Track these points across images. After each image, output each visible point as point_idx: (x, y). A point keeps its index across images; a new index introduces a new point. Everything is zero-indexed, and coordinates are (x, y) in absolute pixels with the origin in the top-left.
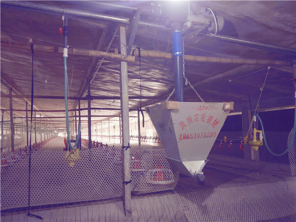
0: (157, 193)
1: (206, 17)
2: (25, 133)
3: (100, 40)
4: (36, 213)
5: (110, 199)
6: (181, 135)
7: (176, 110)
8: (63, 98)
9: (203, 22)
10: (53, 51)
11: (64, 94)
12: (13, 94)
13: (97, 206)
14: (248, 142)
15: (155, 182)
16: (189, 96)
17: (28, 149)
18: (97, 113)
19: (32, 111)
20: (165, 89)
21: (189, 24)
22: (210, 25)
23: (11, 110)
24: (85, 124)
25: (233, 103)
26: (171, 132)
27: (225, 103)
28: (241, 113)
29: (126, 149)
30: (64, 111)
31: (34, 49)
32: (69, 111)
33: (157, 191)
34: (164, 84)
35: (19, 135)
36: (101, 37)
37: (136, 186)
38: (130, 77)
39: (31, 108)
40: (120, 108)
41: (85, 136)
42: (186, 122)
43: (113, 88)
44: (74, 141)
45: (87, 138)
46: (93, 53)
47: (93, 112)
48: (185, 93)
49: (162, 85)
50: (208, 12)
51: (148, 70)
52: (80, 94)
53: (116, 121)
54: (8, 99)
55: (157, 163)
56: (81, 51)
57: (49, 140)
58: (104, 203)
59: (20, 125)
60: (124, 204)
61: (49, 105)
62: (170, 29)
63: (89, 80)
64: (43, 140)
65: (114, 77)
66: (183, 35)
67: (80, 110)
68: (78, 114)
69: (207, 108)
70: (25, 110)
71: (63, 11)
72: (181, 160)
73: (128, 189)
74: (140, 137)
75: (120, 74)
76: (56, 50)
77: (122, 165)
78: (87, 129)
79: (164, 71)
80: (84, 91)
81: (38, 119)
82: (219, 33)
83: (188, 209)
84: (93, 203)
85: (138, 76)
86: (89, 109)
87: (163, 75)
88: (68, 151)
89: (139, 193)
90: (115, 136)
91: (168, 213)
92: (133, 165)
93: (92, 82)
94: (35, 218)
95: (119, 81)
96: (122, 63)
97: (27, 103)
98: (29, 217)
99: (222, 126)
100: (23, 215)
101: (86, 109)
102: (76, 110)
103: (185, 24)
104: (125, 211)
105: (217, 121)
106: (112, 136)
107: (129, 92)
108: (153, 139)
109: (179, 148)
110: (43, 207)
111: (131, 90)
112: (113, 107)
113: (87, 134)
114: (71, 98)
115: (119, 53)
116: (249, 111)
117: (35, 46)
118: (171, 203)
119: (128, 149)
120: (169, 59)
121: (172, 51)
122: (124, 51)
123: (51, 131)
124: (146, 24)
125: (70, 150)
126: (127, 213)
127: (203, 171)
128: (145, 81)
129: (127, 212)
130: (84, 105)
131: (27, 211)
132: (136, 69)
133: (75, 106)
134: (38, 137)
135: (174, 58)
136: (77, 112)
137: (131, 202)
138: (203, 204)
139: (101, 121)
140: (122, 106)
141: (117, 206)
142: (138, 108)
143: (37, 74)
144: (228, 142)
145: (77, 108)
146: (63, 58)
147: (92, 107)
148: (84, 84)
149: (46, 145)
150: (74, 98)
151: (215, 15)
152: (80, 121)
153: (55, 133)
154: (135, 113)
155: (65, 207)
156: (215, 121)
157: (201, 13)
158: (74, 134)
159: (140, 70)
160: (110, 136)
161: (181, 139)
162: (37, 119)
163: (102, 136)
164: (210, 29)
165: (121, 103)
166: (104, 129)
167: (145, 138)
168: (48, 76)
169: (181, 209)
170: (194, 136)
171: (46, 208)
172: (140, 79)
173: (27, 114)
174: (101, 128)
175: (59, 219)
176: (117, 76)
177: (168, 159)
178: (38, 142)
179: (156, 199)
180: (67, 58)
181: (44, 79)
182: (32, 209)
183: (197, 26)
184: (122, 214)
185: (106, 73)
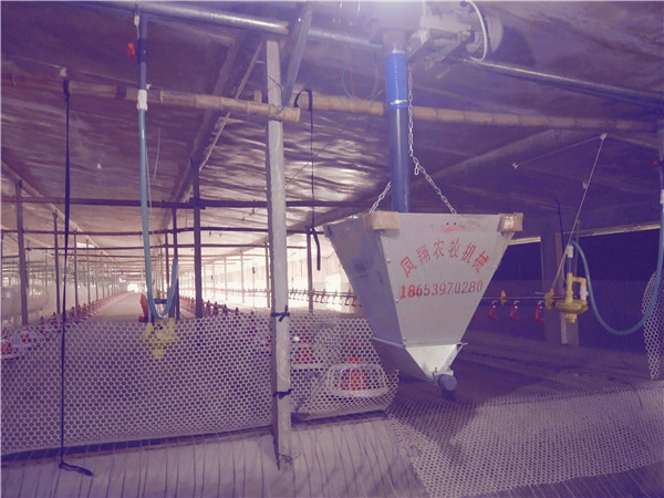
0: (350, 417)
1: (461, 20)
2: (52, 284)
3: (221, 72)
4: (78, 463)
5: (244, 431)
6: (404, 287)
7: (393, 233)
8: (137, 203)
9: (456, 32)
10: (113, 96)
11: (140, 196)
12: (24, 194)
13: (215, 446)
14: (554, 304)
15: (345, 394)
16: (423, 201)
18: (215, 238)
19: (67, 233)
21: (423, 36)
22: (472, 39)
23: (21, 231)
24: (187, 264)
25: (521, 215)
26: (381, 282)
27: (503, 215)
28: (538, 239)
29: (280, 320)
30: (140, 233)
31: (71, 91)
32: (150, 233)
33: (349, 412)
34: (365, 174)
35: (38, 289)
36: (224, 66)
37: (302, 401)
38: (289, 157)
39: (64, 226)
40: (266, 227)
41: (187, 291)
42: (415, 259)
43: (250, 181)
44: (164, 302)
45: (192, 294)
46: (204, 101)
47: (205, 237)
48: (413, 194)
49: (361, 176)
50: (468, 8)
51: (330, 140)
52: (177, 195)
53: (259, 258)
55: (349, 351)
56: (180, 97)
57: (106, 299)
58: (229, 440)
59: (41, 267)
60: (276, 443)
61: (104, 220)
62: (381, 46)
63: (196, 164)
64: (93, 299)
65: (253, 157)
66: (411, 61)
67: (175, 231)
68: (171, 242)
69: (463, 227)
70: (52, 233)
71: (136, 5)
72: (405, 343)
73: (285, 408)
74: (311, 293)
75: (267, 150)
76: (121, 94)
77: (272, 355)
78: (193, 275)
79: (367, 144)
80: (185, 188)
81: (82, 252)
82: (492, 56)
83: (420, 452)
84: (206, 440)
85: (307, 154)
86: (197, 229)
87: (363, 154)
89: (309, 418)
90: (255, 291)
91: (374, 461)
92: (297, 355)
93: (204, 168)
94: (74, 474)
95: (263, 166)
96: (271, 123)
97: (55, 215)
98: (63, 471)
99: (496, 267)
100: (48, 468)
101: (190, 229)
102: (166, 232)
103: (414, 36)
104: (277, 457)
105: (485, 256)
106: (249, 291)
107: (287, 191)
108: (341, 297)
109: (399, 316)
110: (94, 449)
111: (291, 187)
112: (250, 226)
113: (193, 285)
114: (155, 205)
115: (265, 100)
116: (558, 235)
117: (72, 86)
118: (382, 441)
119: (286, 319)
120: (377, 115)
121: (384, 98)
122: (275, 96)
123: (112, 280)
124: (326, 35)
125: (153, 321)
126: (282, 463)
127: (452, 367)
128: (323, 165)
129: (282, 459)
130: (184, 219)
131: (58, 458)
132: (301, 139)
133: (165, 223)
134: (82, 293)
135: (389, 114)
136: (170, 236)
137: (291, 438)
138: (453, 442)
139: (224, 256)
140: (270, 223)
141: (259, 445)
142: (307, 228)
143: (77, 149)
144: (509, 304)
145: (171, 227)
146: (137, 112)
147: (203, 224)
149: (100, 311)
150: (163, 205)
151: (483, 17)
152: (176, 255)
153: (121, 285)
154: (301, 240)
155: (143, 448)
156: (481, 256)
157: (452, 12)
158: (164, 286)
159: (312, 140)
160: (243, 291)
161: (403, 296)
162: (79, 252)
163: (227, 291)
164: (471, 47)
165: (270, 216)
166: (231, 274)
167: (324, 294)
168: (103, 155)
169: (403, 452)
170: (432, 290)
171: (99, 452)
172: (312, 160)
173: (56, 240)
174: (223, 272)
175: (129, 474)
176: (260, 155)
177: (374, 342)
178: (81, 304)
179: (347, 430)
180: (146, 113)
181: (96, 161)
182: (68, 454)
183: (442, 40)
184: (270, 465)
185: (235, 148)
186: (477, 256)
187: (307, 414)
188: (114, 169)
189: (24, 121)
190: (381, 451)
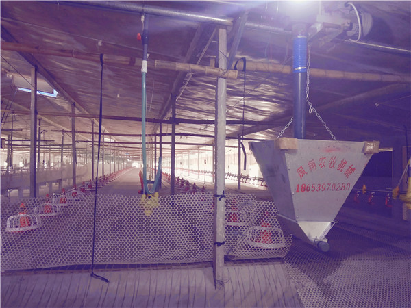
0: (261, 260)
1: (344, 16)
2: (89, 161)
3: (191, 44)
4: (101, 274)
5: (196, 263)
6: (298, 186)
7: (292, 151)
8: (139, 120)
9: (340, 24)
10: (128, 63)
11: (142, 113)
12: (77, 111)
13: (179, 271)
14: (398, 196)
15: (258, 245)
16: (313, 131)
17: (93, 184)
18: (184, 139)
19: (100, 134)
20: (280, 111)
21: (318, 27)
22: (350, 28)
23: (74, 132)
24: (167, 153)
25: (378, 142)
26: (284, 180)
27: (366, 142)
28: (391, 150)
29: (220, 199)
30: (140, 135)
31: (104, 60)
32: (146, 135)
33: (259, 257)
34: (278, 105)
35: (82, 163)
36: (193, 40)
37: (232, 248)
38: (230, 94)
39: (98, 128)
40: (213, 134)
41: (166, 170)
42: (307, 169)
43: (205, 107)
44: (153, 182)
45: (169, 172)
46: (180, 66)
47: (178, 139)
49: (275, 106)
50: (349, 7)
51: (257, 84)
52: (163, 114)
53: (208, 152)
54: (70, 119)
55: (261, 219)
56: (166, 64)
57: (120, 171)
58: (187, 268)
59: (84, 150)
60: (214, 272)
61: (120, 127)
62: (290, 32)
63: (174, 97)
64: (112, 171)
65: (208, 93)
66: (310, 41)
67: (161, 135)
68: (158, 140)
69: (339, 149)
70: (90, 133)
71: (143, 10)
72: (297, 220)
73: (221, 252)
74: (240, 176)
75: (216, 89)
76: (132, 63)
77: (215, 214)
78: (170, 160)
79: (280, 87)
80: (167, 110)
81: (107, 144)
82: (364, 38)
83: (303, 286)
84: (173, 267)
85: (241, 92)
86: (173, 134)
87: (277, 92)
88: (144, 196)
89: (235, 259)
90: (205, 172)
91: (274, 289)
92: (229, 217)
93: (179, 99)
94: (99, 280)
95: (214, 98)
96: (220, 80)
97: (93, 122)
98: (93, 278)
99: (359, 175)
100: (85, 275)
101: (169, 134)
102: (155, 135)
103: (312, 27)
104: (215, 282)
105: (353, 167)
106: (202, 172)
107: (227, 113)
108: (259, 180)
109: (294, 203)
110: (110, 267)
111: (230, 111)
112: (204, 133)
113: (170, 165)
114: (150, 120)
115: (217, 66)
116: (405, 147)
117: (105, 57)
118: (279, 277)
119: (223, 199)
120: (286, 74)
121: (292, 64)
122: (223, 64)
123: (123, 160)
124: (256, 25)
125: (146, 194)
126: (218, 285)
127: (327, 236)
128: (251, 99)
129: (218, 283)
130: (167, 129)
131: (90, 270)
132: (238, 83)
133: (155, 129)
134: (106, 167)
135: (293, 75)
136: (158, 138)
137: (224, 271)
138: (325, 281)
139: (188, 150)
140: (216, 132)
141: (204, 273)
142: (237, 136)
143: (106, 86)
144: (368, 193)
145: (158, 132)
146: (140, 75)
147: (177, 131)
148: (168, 101)
149: (116, 179)
150: (154, 121)
151: (359, 13)
152: (161, 148)
153: (129, 163)
154: (235, 143)
155: (137, 268)
156: (350, 167)
157: (338, 10)
158: (153, 165)
159: (245, 84)
160: (199, 172)
161: (298, 191)
162: (105, 144)
163: (189, 171)
164: (350, 33)
165: (216, 129)
166: (192, 160)
167: (247, 178)
168: (120, 90)
169: (293, 285)
170: (317, 188)
171: (113, 269)
172: (244, 96)
173: (93, 137)
174: (187, 158)
175: (129, 284)
176: (213, 92)
177: (277, 217)
178: (105, 174)
179: (258, 269)
180: (147, 74)
181: (116, 93)
182: (96, 268)
183: (331, 29)
184: (210, 285)
185: (197, 88)
186: (348, 168)
187: (234, 257)
188: (126, 98)
189: (78, 70)
190: (279, 283)
